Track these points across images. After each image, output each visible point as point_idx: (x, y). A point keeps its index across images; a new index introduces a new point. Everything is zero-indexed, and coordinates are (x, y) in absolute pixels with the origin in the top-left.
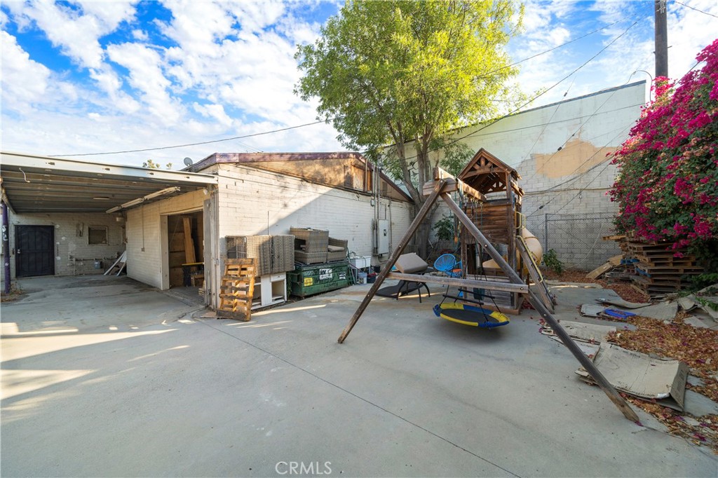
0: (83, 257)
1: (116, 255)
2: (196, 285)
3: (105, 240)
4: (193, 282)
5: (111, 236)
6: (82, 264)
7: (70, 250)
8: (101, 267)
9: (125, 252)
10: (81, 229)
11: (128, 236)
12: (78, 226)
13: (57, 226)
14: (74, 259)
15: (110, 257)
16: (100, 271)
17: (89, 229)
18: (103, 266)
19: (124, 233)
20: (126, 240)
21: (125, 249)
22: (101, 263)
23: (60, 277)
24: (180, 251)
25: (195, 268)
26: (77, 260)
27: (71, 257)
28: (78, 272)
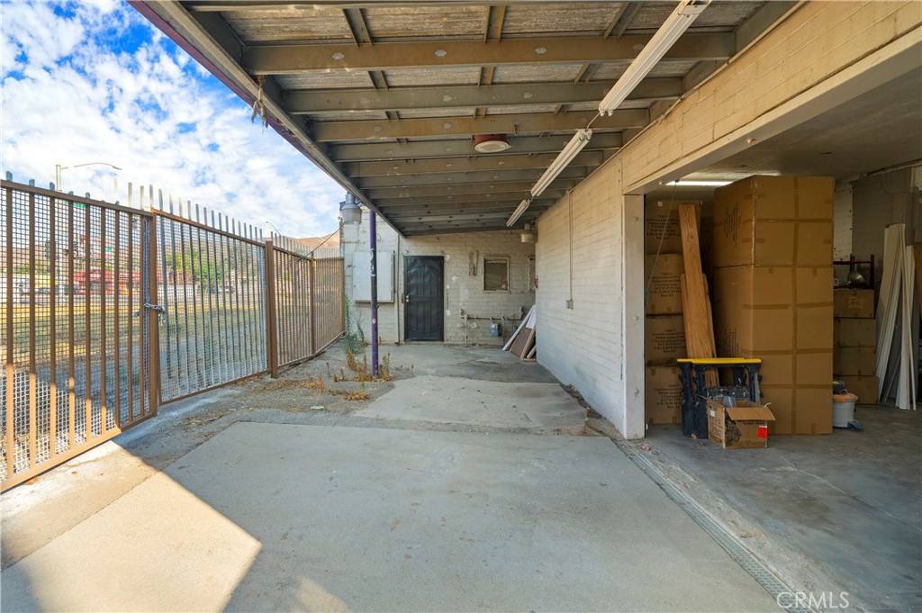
0: (475, 313)
1: (520, 313)
2: (729, 442)
3: (506, 282)
4: (721, 432)
5: (515, 275)
6: (475, 325)
7: (462, 299)
8: (500, 335)
9: (534, 306)
10: (475, 261)
11: (539, 273)
12: (471, 255)
13: (447, 258)
14: (465, 316)
15: (510, 315)
16: (498, 341)
17: (485, 261)
18: (502, 333)
19: (533, 269)
20: (535, 282)
21: (533, 302)
22: (499, 326)
23: (449, 345)
24: (668, 315)
25: (713, 376)
26: (469, 318)
27: (463, 313)
28: (471, 340)
